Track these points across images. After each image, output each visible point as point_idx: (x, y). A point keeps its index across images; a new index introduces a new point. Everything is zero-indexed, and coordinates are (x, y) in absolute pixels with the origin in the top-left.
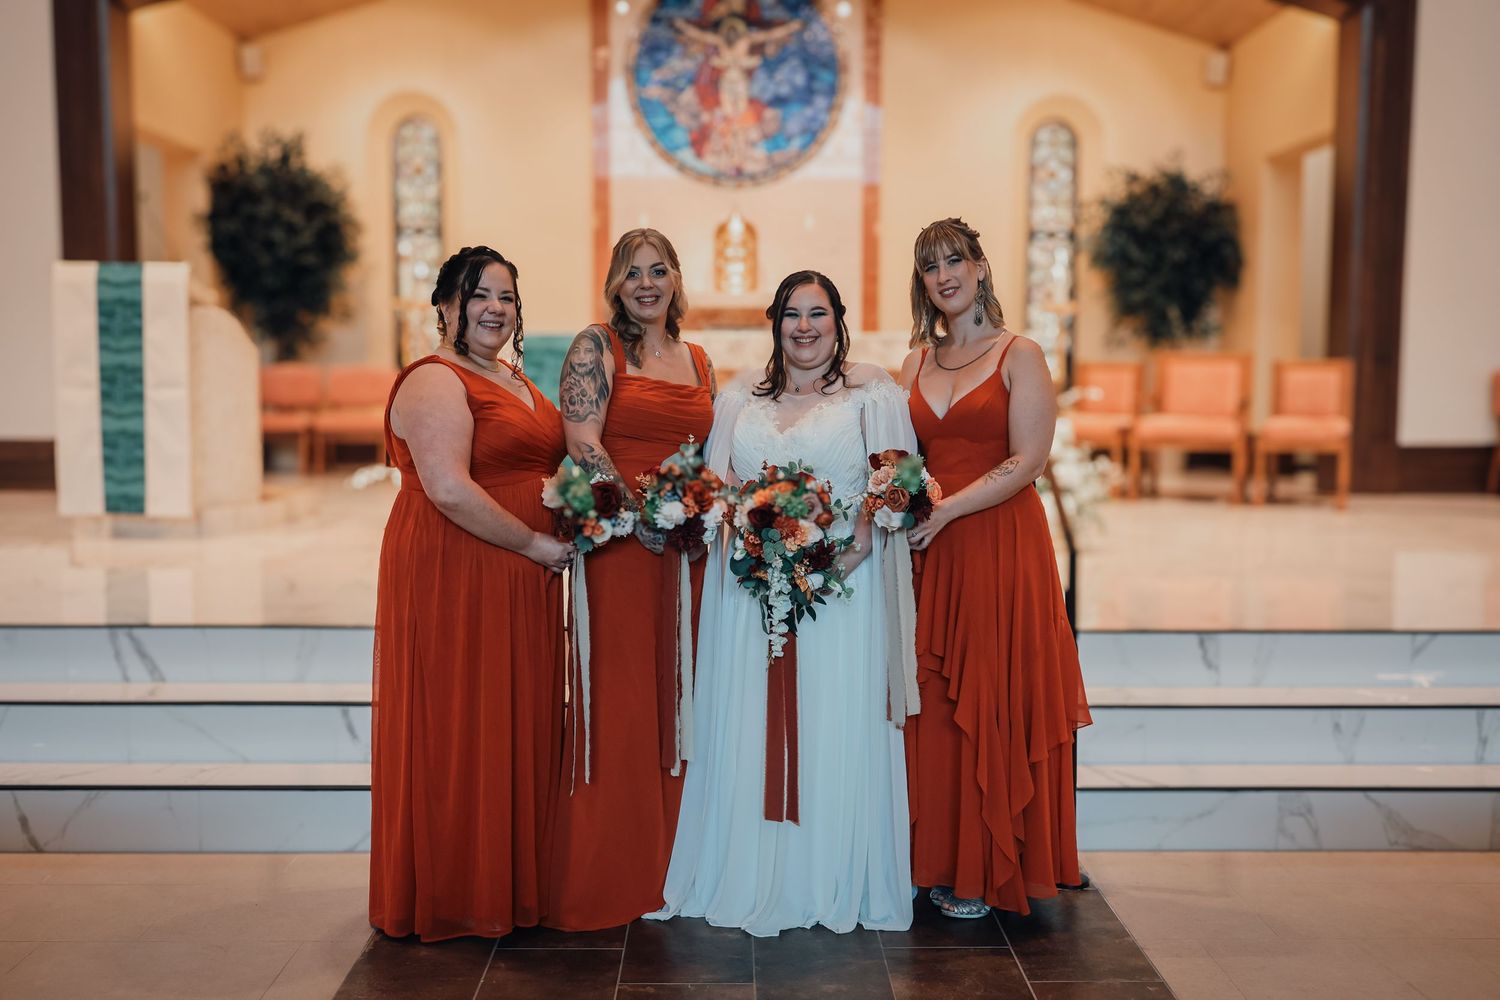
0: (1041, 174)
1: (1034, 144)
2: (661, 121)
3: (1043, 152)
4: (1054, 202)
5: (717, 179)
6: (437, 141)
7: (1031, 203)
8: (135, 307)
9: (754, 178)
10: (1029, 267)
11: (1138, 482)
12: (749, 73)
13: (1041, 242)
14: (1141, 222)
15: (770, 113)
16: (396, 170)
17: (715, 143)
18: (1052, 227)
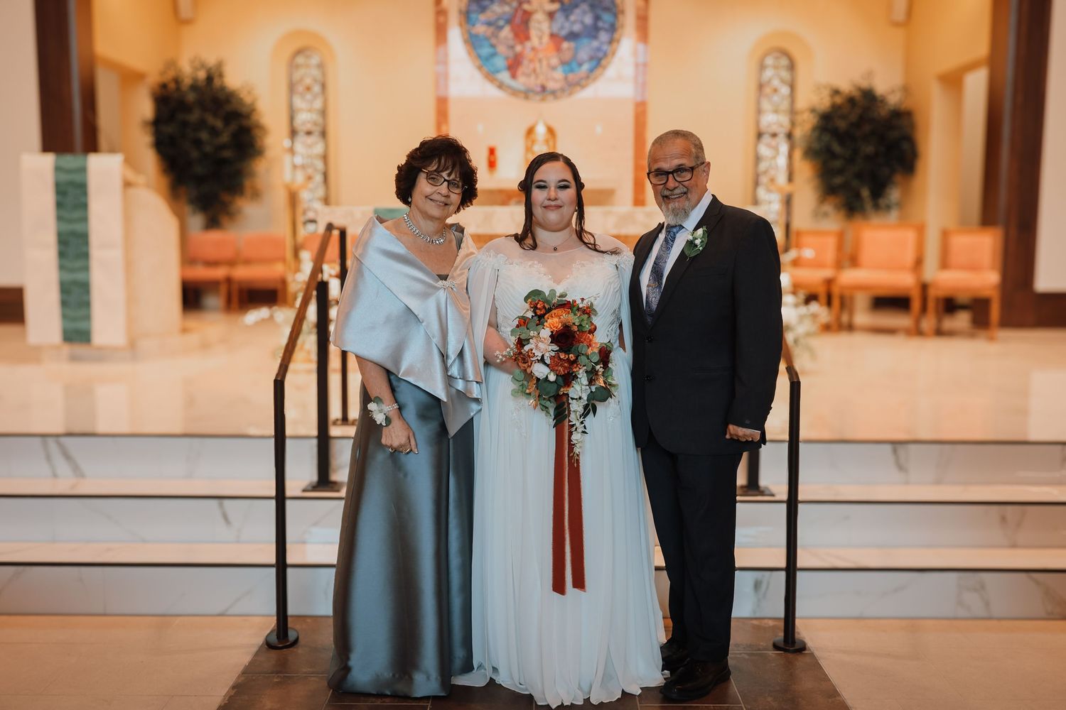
0: (768, 90)
1: (762, 67)
2: (486, 51)
3: (769, 73)
4: (776, 111)
5: (526, 94)
6: (321, 66)
7: (759, 111)
8: (82, 188)
9: (553, 93)
10: (758, 159)
11: (838, 318)
12: (551, 15)
13: (766, 139)
14: (842, 125)
15: (565, 45)
16: (292, 88)
17: (525, 67)
18: (774, 129)
